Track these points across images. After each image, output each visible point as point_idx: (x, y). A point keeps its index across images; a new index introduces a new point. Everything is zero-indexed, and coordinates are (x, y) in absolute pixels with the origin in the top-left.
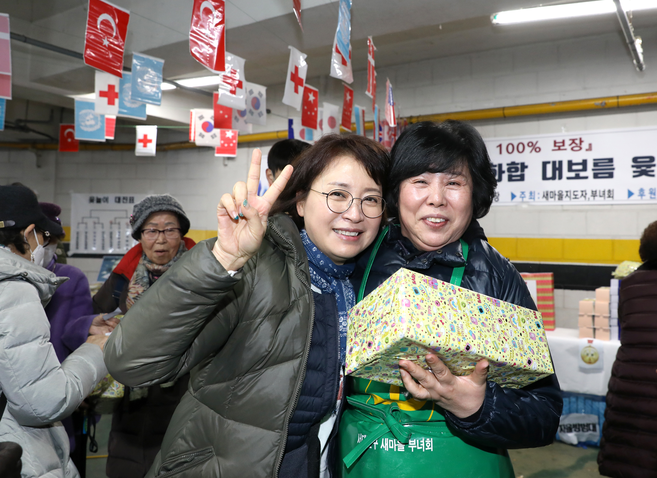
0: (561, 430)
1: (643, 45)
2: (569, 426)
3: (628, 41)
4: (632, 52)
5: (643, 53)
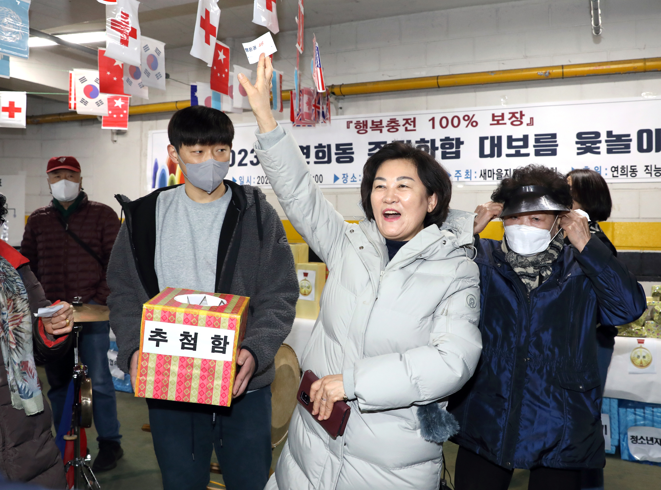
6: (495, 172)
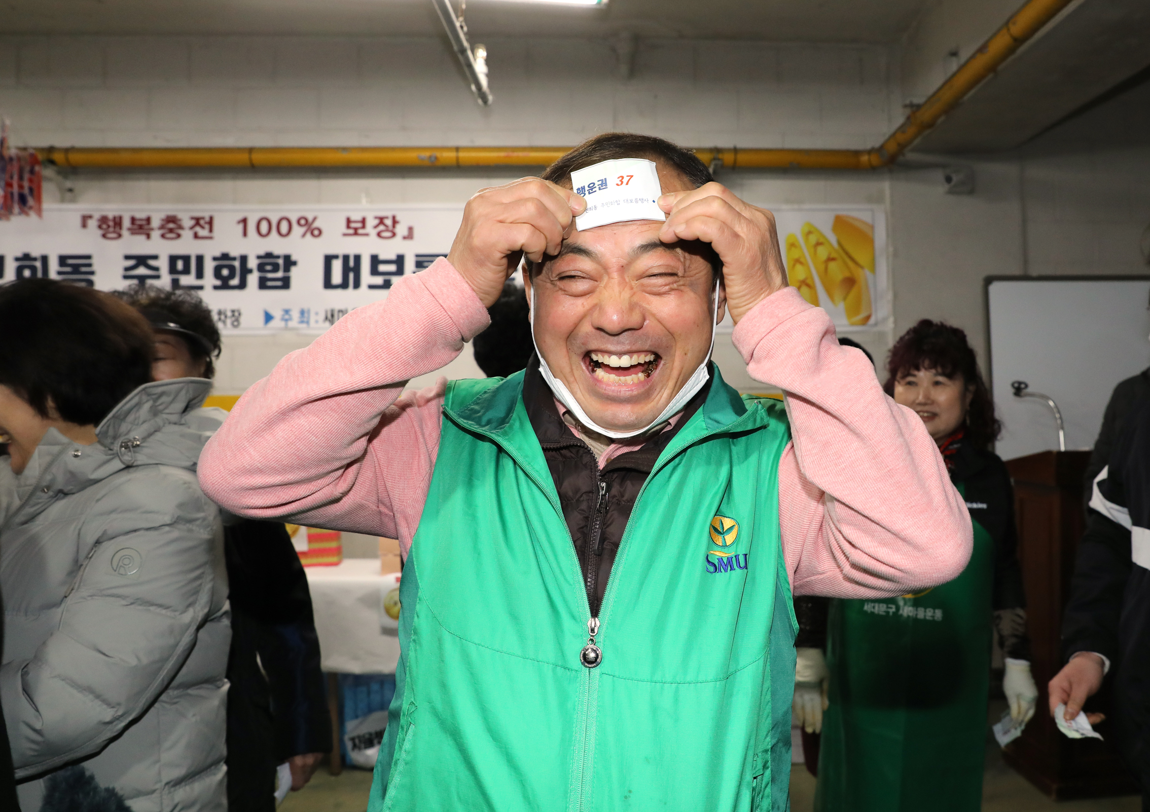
0: (355, 746)
1: (488, 61)
2: (367, 736)
3: (456, 48)
4: (466, 69)
5: (488, 75)
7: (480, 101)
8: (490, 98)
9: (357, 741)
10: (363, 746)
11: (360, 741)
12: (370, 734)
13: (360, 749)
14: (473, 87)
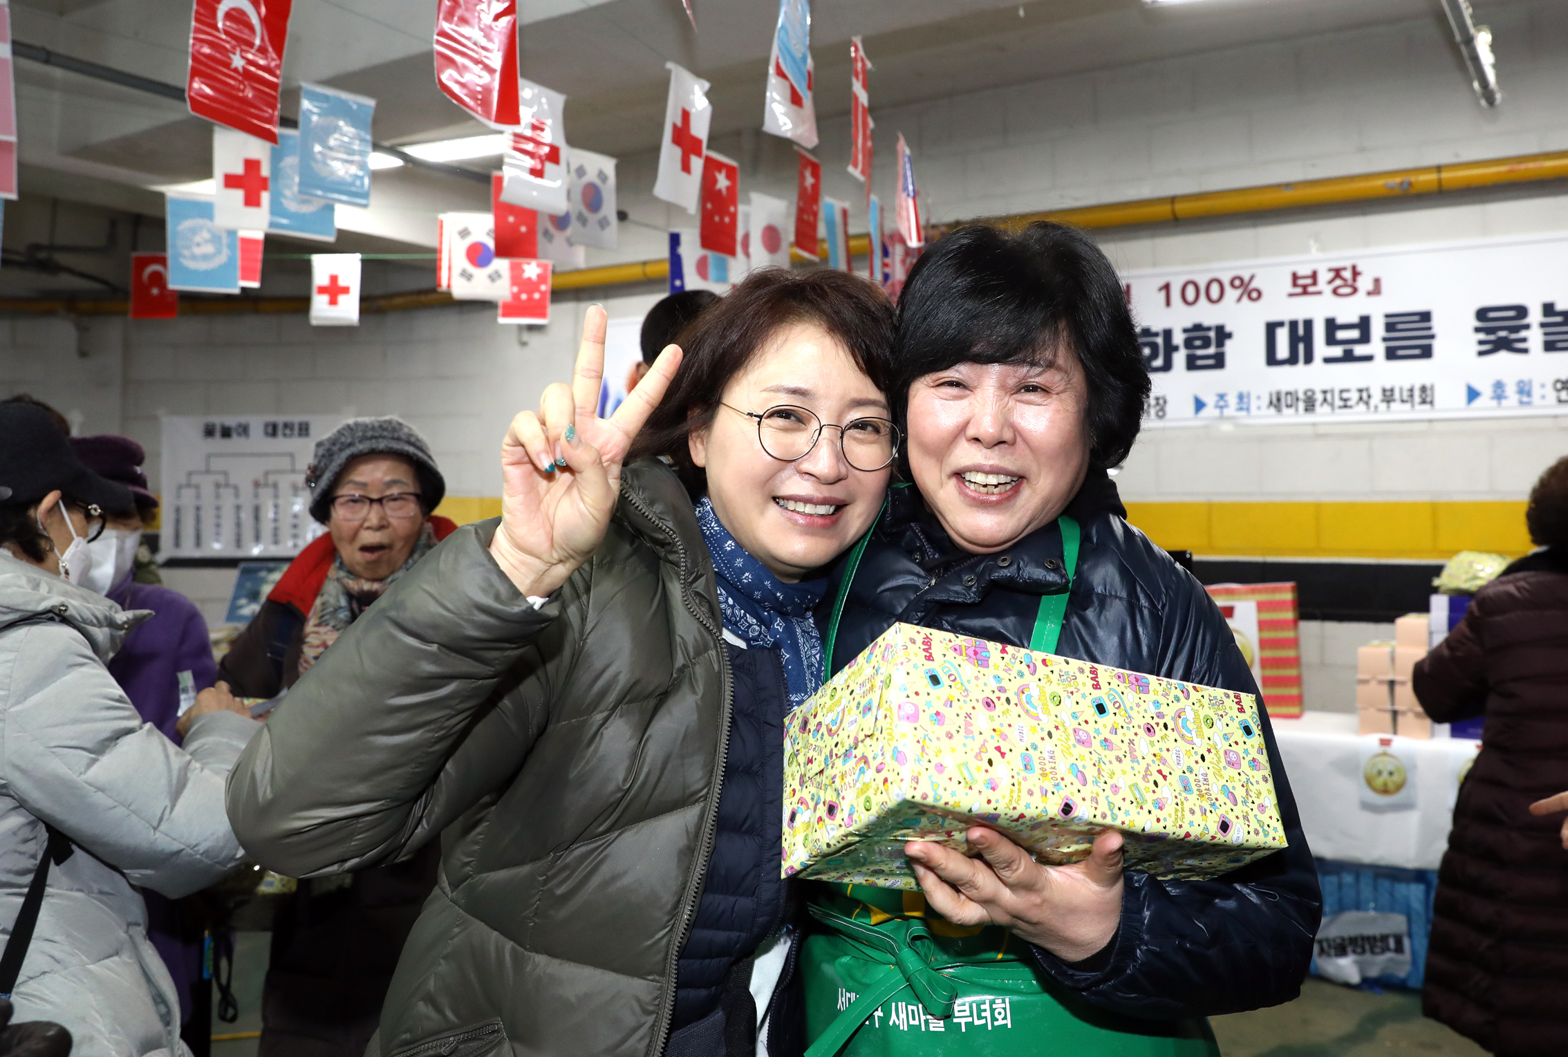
0: (1322, 951)
1: (1494, 47)
2: (1339, 941)
3: (1458, 38)
4: (1469, 64)
5: (1495, 66)
6: (1301, 396)
7: (1483, 102)
8: (1498, 96)
9: (1325, 945)
10: (1333, 952)
11: (1329, 946)
12: (1343, 939)
13: (1329, 955)
14: (1476, 85)
